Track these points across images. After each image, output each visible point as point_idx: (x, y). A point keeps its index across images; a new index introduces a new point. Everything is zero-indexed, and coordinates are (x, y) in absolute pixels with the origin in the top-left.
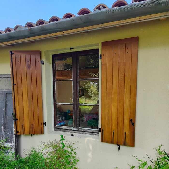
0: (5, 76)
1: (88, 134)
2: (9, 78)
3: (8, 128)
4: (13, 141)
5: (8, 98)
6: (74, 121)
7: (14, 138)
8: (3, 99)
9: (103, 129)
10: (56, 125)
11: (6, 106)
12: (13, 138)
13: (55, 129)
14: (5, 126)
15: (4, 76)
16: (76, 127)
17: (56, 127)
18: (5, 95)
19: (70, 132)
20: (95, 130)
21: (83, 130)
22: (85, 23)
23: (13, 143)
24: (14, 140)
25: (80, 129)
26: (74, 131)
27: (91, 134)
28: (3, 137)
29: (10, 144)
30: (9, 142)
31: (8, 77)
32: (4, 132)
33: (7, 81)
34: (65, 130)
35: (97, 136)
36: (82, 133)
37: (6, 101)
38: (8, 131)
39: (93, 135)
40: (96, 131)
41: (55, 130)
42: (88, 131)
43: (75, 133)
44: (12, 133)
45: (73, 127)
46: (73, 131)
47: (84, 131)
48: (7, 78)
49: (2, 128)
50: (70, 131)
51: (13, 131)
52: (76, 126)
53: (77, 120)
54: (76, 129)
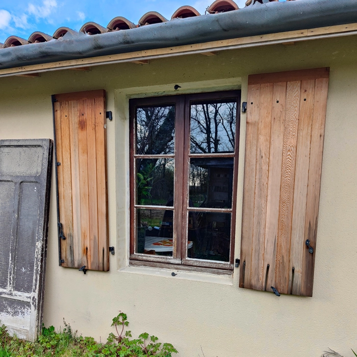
0: (19, 144)
1: (207, 272)
2: (27, 148)
3: (24, 260)
4: (34, 287)
5: (24, 192)
6: (176, 244)
7: (36, 280)
8: (12, 195)
9: (245, 262)
10: (135, 253)
11: (19, 210)
12: (34, 281)
13: (133, 261)
14: (15, 253)
15: (16, 143)
16: (180, 256)
17: (133, 257)
18: (18, 185)
19: (166, 268)
20: (223, 262)
21: (195, 264)
22: (225, 30)
23: (34, 291)
24: (36, 285)
25: (189, 260)
26: (176, 266)
27: (214, 273)
28: (10, 279)
29: (27, 295)
30: (24, 290)
31: (26, 146)
32: (14, 268)
33: (23, 154)
34: (155, 263)
35: (227, 276)
36: (194, 271)
37: (19, 199)
38: (24, 265)
39: (218, 273)
40: (225, 264)
41: (132, 263)
42: (207, 265)
43: (177, 269)
44: (32, 270)
45: (172, 257)
46: (173, 266)
47: (198, 265)
48: (24, 148)
49: (10, 259)
50: (167, 265)
51: (35, 266)
52: (180, 254)
53: (182, 243)
54: (180, 262)
